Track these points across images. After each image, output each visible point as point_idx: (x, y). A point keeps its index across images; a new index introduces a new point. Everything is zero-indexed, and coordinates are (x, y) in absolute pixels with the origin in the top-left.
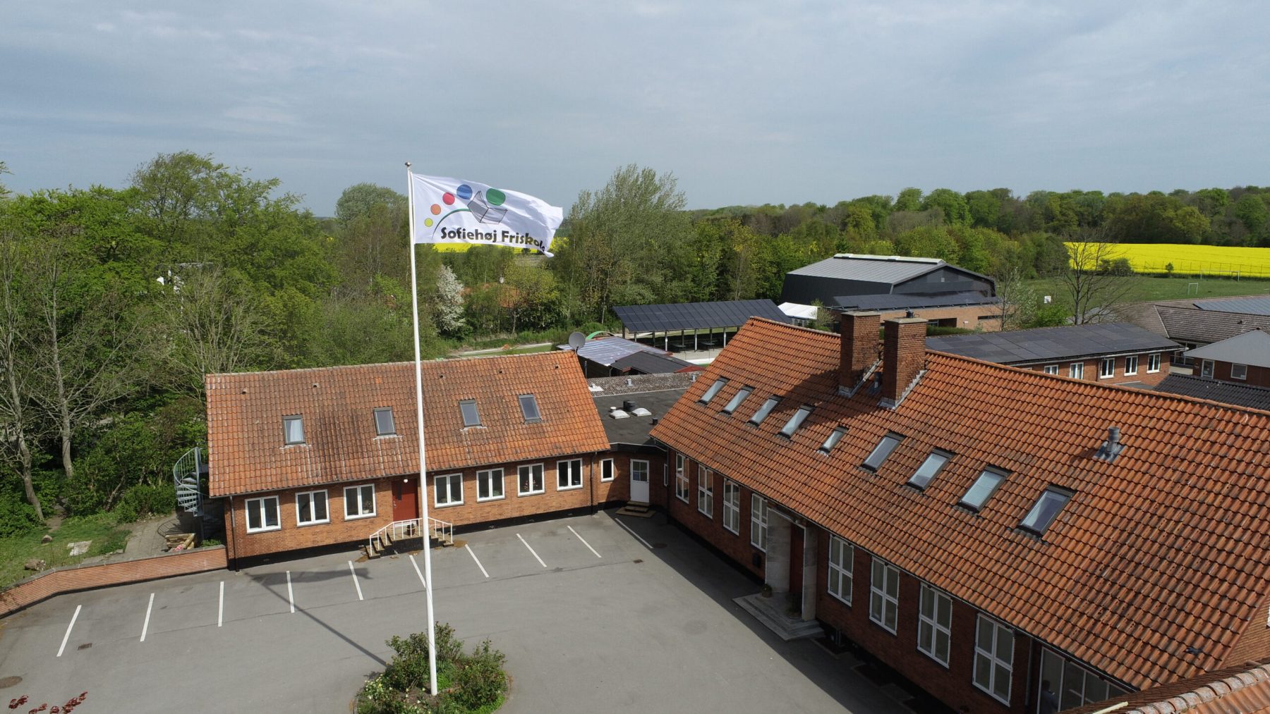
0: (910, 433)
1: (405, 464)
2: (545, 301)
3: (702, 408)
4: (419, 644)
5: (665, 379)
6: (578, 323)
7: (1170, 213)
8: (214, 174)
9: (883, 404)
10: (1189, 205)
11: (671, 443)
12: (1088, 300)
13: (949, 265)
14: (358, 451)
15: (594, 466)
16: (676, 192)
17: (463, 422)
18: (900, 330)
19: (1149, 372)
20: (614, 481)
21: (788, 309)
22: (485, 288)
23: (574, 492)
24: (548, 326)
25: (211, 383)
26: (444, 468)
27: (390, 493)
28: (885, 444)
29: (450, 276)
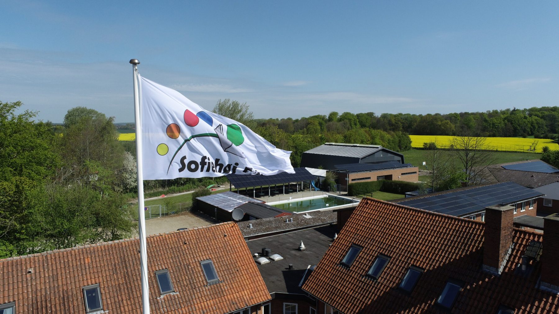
3: (345, 270)
5: (270, 222)
7: (440, 123)
9: (543, 287)
10: (446, 120)
13: (384, 148)
16: (248, 113)
19: (530, 209)
21: (311, 171)
29: (131, 157)
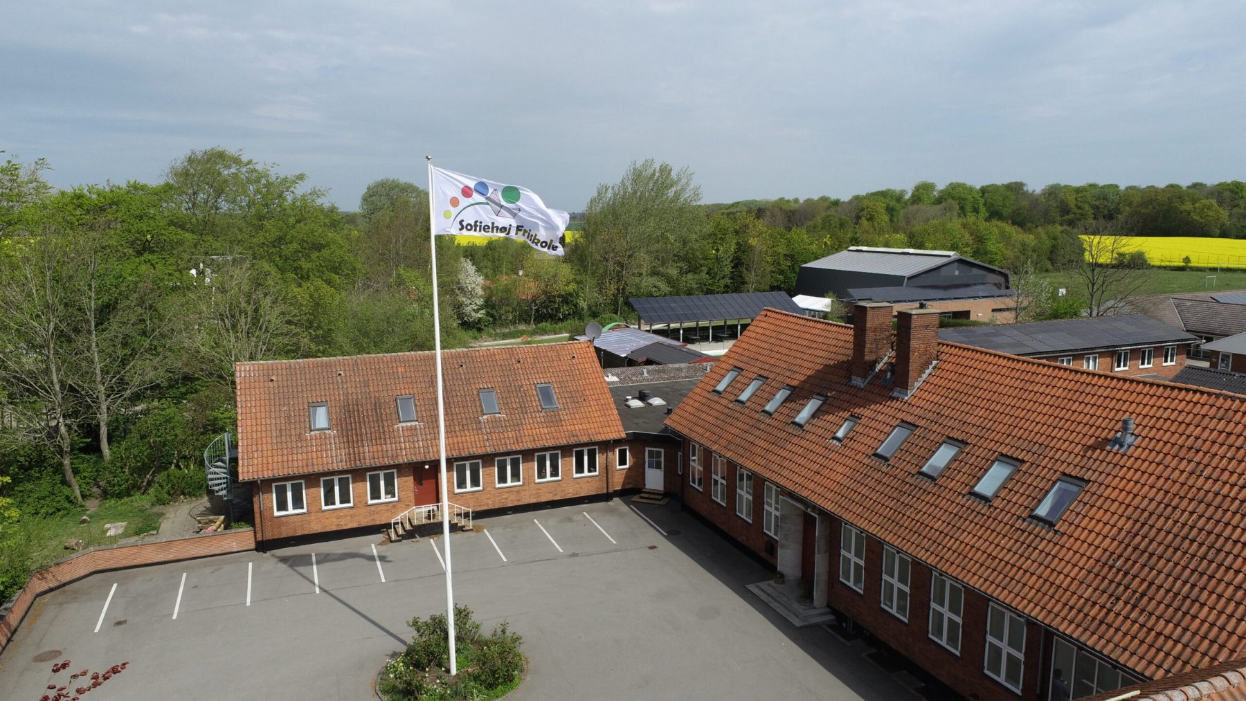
0: (922, 423)
1: (426, 451)
2: (563, 293)
3: (716, 398)
4: (439, 625)
5: (680, 369)
6: (594, 315)
7: (1188, 206)
8: (244, 170)
9: (895, 394)
10: (1207, 198)
11: (685, 431)
12: (1103, 292)
13: (963, 258)
14: (381, 437)
15: (610, 454)
16: (692, 187)
17: (482, 411)
18: (913, 321)
19: (1164, 364)
20: (629, 469)
21: (802, 301)
22: (504, 280)
23: (589, 479)
24: (566, 318)
25: (240, 371)
26: (463, 455)
27: (412, 478)
28: (898, 434)
29: (471, 268)
